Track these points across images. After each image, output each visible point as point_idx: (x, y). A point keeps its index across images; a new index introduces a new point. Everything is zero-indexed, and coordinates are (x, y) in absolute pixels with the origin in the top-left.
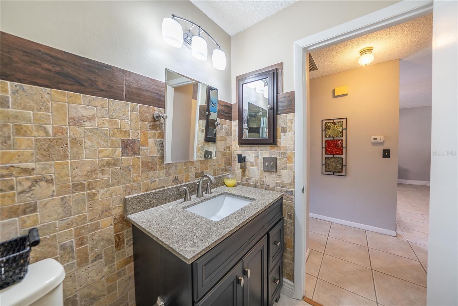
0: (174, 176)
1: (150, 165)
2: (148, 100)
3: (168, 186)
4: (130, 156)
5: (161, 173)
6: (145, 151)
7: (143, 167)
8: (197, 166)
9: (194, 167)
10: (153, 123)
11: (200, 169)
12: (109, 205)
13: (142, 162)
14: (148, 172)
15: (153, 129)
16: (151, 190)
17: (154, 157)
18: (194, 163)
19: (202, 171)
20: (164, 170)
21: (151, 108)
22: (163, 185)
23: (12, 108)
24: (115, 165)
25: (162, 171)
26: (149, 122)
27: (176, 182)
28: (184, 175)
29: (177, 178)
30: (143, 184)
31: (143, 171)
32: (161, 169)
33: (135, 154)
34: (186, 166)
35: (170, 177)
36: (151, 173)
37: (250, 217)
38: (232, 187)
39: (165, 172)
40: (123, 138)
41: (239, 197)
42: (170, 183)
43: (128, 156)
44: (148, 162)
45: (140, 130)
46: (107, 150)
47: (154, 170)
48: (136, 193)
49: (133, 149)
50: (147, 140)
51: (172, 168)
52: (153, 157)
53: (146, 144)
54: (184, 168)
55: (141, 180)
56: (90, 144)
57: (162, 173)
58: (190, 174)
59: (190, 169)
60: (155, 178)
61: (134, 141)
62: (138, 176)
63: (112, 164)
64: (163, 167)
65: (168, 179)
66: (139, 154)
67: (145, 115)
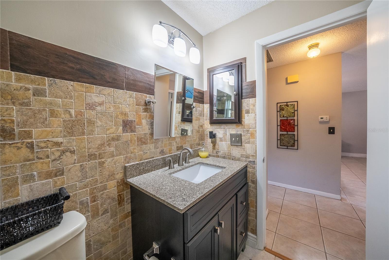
0: (161, 149)
1: (143, 140)
2: (141, 89)
3: (156, 157)
4: (129, 133)
5: (151, 147)
6: (139, 129)
7: (138, 142)
8: (178, 141)
9: (175, 142)
10: (145, 107)
11: (180, 143)
12: (114, 171)
13: (137, 137)
14: (141, 146)
15: (145, 112)
16: (144, 160)
17: (146, 133)
18: (175, 139)
19: (181, 145)
20: (153, 144)
21: (144, 95)
22: (153, 156)
23: (48, 97)
24: (118, 140)
26: (142, 106)
27: (162, 154)
28: (168, 148)
29: (163, 151)
30: (138, 155)
31: (138, 145)
32: (151, 143)
33: (132, 131)
34: (170, 141)
35: (157, 150)
36: (144, 146)
37: (223, 180)
38: (205, 158)
39: (154, 146)
40: (124, 119)
41: (212, 166)
42: (158, 154)
43: (127, 133)
44: (142, 138)
45: (136, 112)
46: (112, 128)
47: (146, 144)
48: (133, 162)
49: (131, 127)
50: (141, 120)
51: (159, 142)
52: (145, 134)
53: (140, 124)
54: (168, 142)
55: (136, 152)
56: (100, 123)
57: (152, 146)
58: (172, 147)
59: (172, 143)
60: (147, 150)
61: (132, 122)
62: (134, 149)
63: (117, 138)
64: (152, 142)
65: (156, 151)
66: (135, 132)
67: (139, 101)
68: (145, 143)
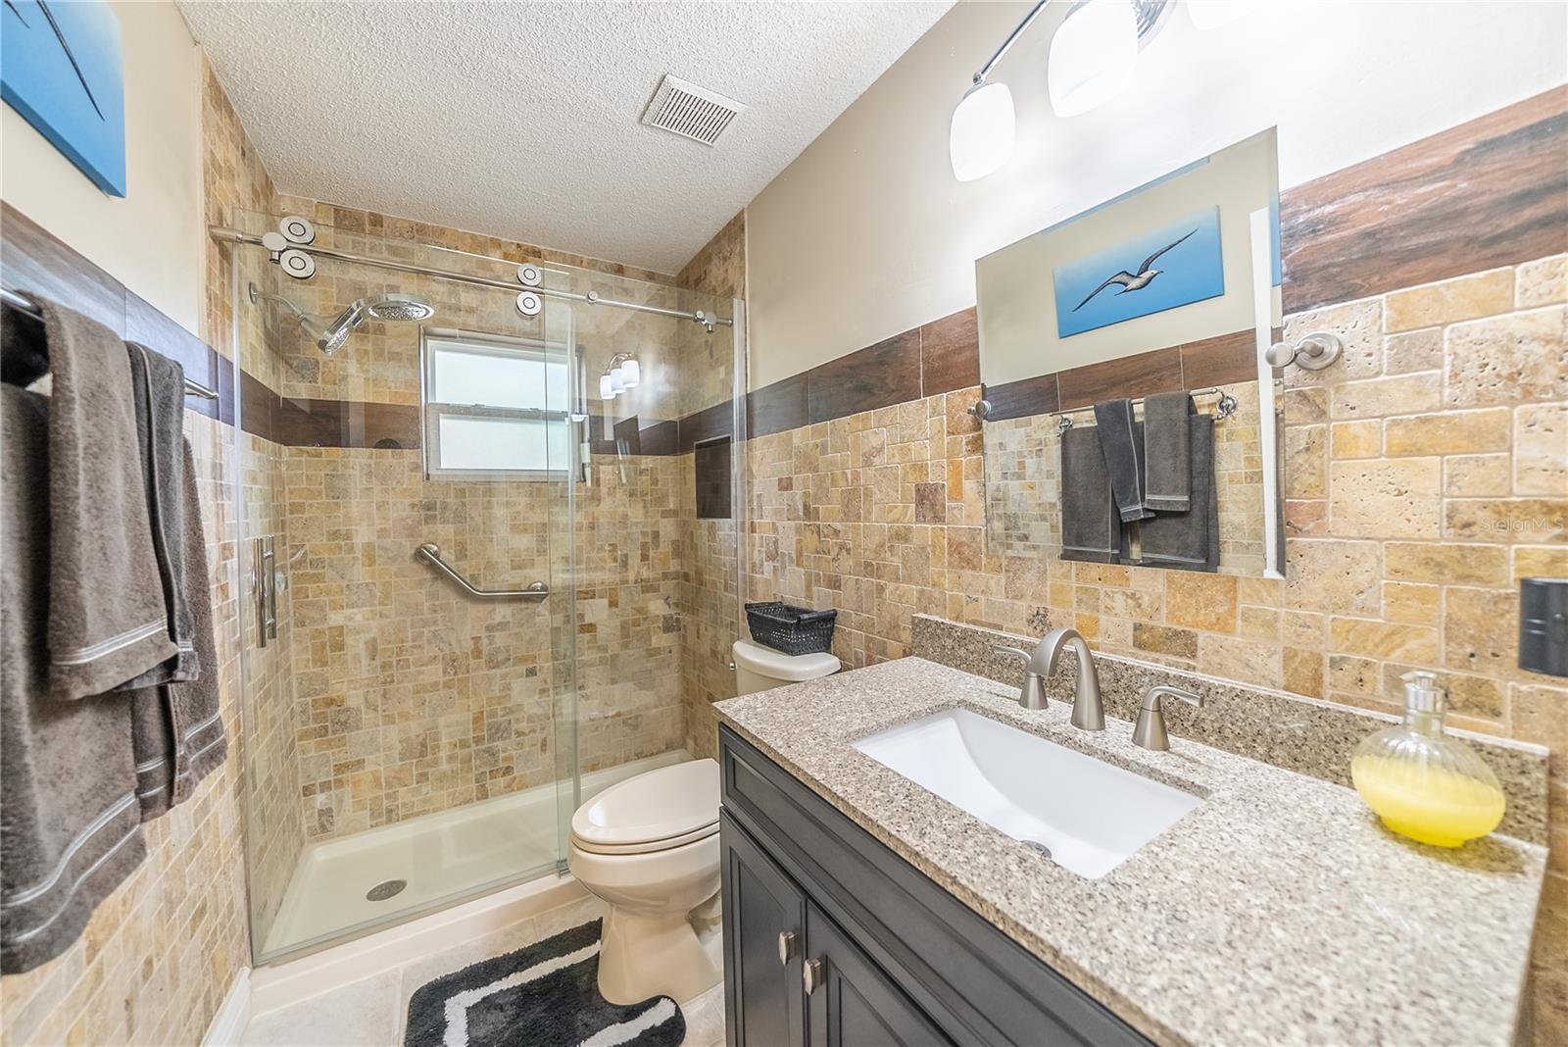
0: (1035, 606)
1: (967, 552)
2: (963, 374)
3: (1009, 630)
4: (929, 522)
5: (992, 583)
6: (956, 512)
7: (950, 554)
8: (1146, 593)
9: (1124, 593)
10: (975, 434)
11: (1164, 611)
12: (898, 617)
13: (949, 539)
14: (961, 571)
15: (974, 451)
16: (968, 622)
17: (975, 529)
18: (1128, 579)
19: (1180, 628)
20: (1002, 577)
21: (970, 392)
22: (997, 621)
24: (906, 539)
25: (996, 576)
26: (965, 432)
27: (1039, 629)
28: (1074, 613)
29: (1044, 616)
30: (951, 596)
31: (950, 564)
32: (992, 571)
33: (938, 518)
34: (1086, 582)
35: (1018, 603)
36: (968, 573)
39: (1003, 582)
40: (919, 481)
42: (1022, 624)
43: (924, 522)
44: (961, 544)
45: (948, 458)
46: (896, 507)
47: (974, 568)
48: (937, 614)
49: (933, 505)
50: (961, 483)
51: (1028, 575)
52: (973, 532)
53: (957, 494)
54: (1074, 585)
55: (946, 586)
56: (879, 496)
57: (996, 581)
58: (1103, 619)
59: (1102, 596)
60: (976, 591)
61: (936, 489)
62: (942, 574)
63: (903, 536)
64: (997, 564)
65: (1012, 608)
66: (942, 520)
67: (956, 418)
68: (969, 563)
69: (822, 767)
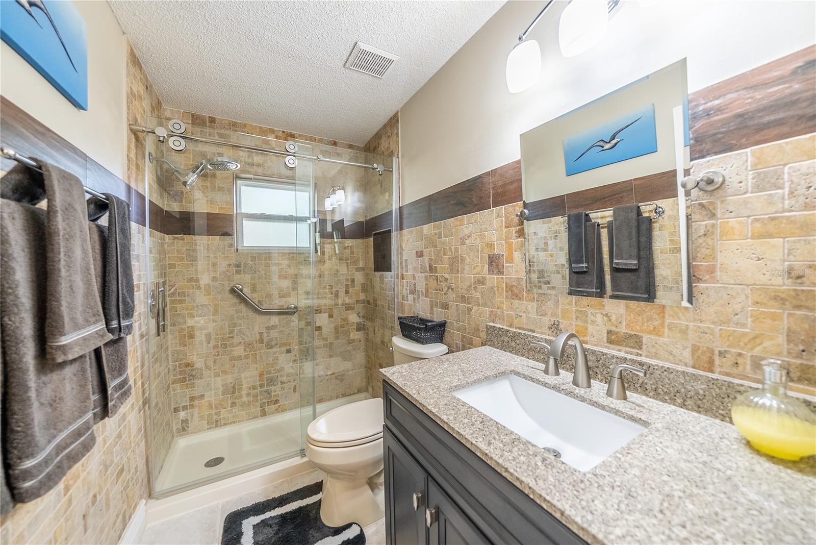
0: (553, 320)
1: (516, 290)
2: (514, 195)
3: (538, 332)
4: (495, 274)
5: (529, 307)
6: (510, 269)
7: (507, 292)
8: (614, 313)
9: (602, 313)
10: (520, 227)
11: (624, 323)
12: (479, 325)
13: (506, 283)
14: (513, 301)
15: (519, 236)
16: (516, 328)
17: (520, 278)
18: (604, 306)
19: (633, 333)
20: (535, 304)
21: (517, 205)
22: (532, 328)
24: (483, 284)
25: (532, 304)
26: (515, 226)
27: (555, 332)
28: (574, 324)
29: (558, 325)
30: (507, 314)
31: (507, 297)
32: (529, 300)
33: (500, 272)
34: (580, 307)
35: (543, 318)
36: (516, 302)
39: (535, 307)
40: (490, 253)
42: (545, 329)
43: (493, 274)
44: (512, 286)
45: (505, 240)
46: (478, 266)
47: (520, 299)
48: (499, 323)
49: (497, 265)
50: (513, 254)
51: (549, 303)
52: (519, 280)
53: (510, 260)
54: (574, 309)
55: (505, 308)
56: (469, 260)
57: (532, 306)
58: (590, 327)
59: (589, 315)
60: (521, 312)
61: (499, 257)
62: (503, 302)
63: (481, 281)
64: (532, 297)
65: (540, 321)
66: (502, 273)
67: (510, 219)
68: (517, 296)
69: (436, 405)
